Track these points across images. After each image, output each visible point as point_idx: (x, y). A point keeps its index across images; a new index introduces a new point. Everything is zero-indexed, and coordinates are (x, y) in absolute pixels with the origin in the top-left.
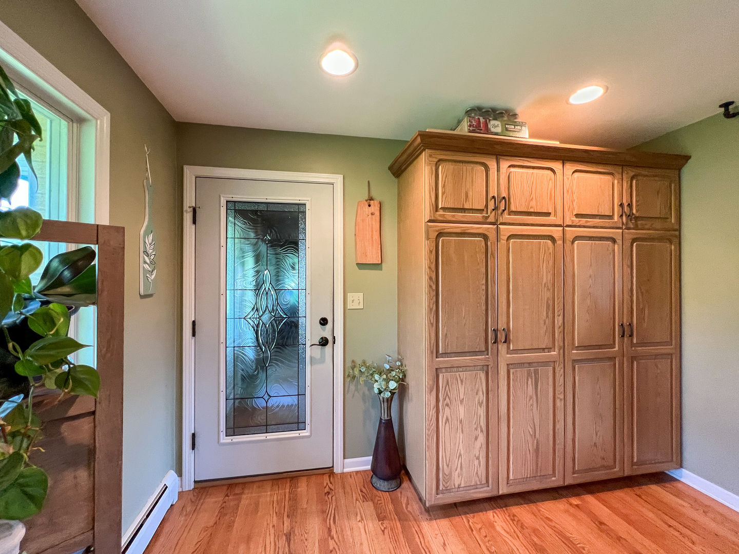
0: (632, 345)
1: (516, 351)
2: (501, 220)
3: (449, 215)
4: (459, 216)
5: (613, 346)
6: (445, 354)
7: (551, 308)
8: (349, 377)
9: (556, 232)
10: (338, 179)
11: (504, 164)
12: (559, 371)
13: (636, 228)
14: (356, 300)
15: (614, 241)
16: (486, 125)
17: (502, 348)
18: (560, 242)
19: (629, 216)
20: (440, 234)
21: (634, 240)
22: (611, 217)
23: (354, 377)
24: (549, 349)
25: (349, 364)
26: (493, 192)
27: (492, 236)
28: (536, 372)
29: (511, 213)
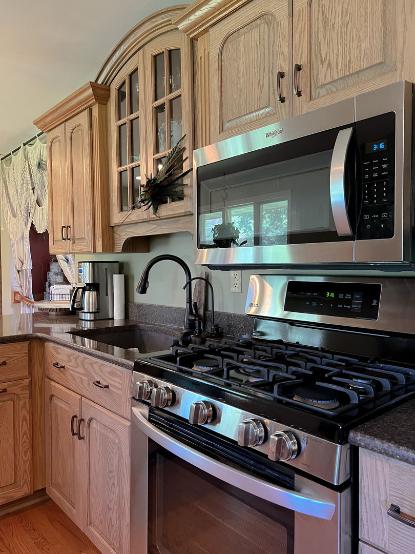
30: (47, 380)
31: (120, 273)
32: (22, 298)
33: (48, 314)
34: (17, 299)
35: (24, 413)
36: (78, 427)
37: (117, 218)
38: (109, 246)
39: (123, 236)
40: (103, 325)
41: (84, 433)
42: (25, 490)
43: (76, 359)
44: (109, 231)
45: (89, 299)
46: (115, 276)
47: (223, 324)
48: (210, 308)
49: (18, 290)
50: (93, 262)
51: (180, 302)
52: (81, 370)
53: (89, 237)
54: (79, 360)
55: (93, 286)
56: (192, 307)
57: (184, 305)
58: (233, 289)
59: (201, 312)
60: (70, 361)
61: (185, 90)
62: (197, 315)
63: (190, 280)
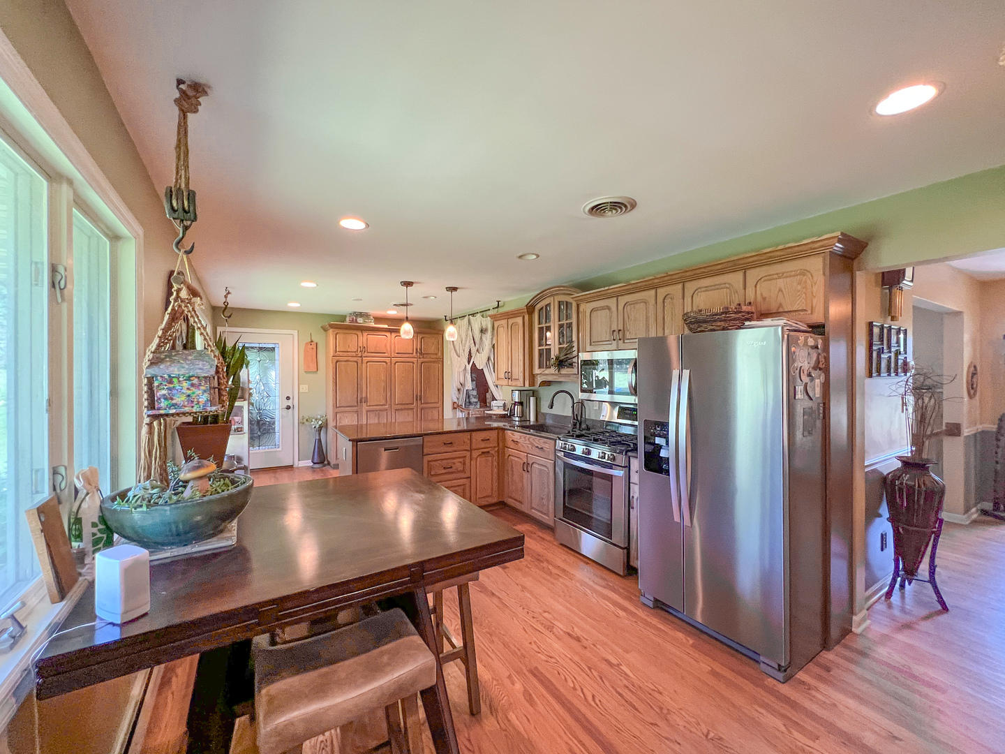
0: (422, 404)
1: (370, 406)
2: (364, 355)
3: (341, 354)
4: (345, 354)
5: (413, 404)
6: (339, 407)
7: (385, 389)
8: (301, 423)
9: (388, 360)
10: (295, 333)
11: (365, 334)
12: (389, 413)
13: (423, 358)
14: (304, 388)
15: (413, 363)
16: (356, 320)
17: (364, 405)
18: (389, 364)
19: (421, 353)
20: (337, 361)
21: (422, 363)
22: (412, 354)
23: (303, 423)
24: (385, 405)
25: (301, 417)
26: (360, 344)
27: (360, 362)
28: (379, 414)
29: (368, 353)
30: (506, 449)
31: (533, 396)
32: (458, 406)
33: (491, 417)
34: (455, 406)
35: (495, 463)
36: (527, 467)
37: (537, 371)
38: (532, 383)
39: (539, 380)
40: (524, 424)
41: (529, 469)
42: (495, 500)
43: (525, 438)
44: (533, 377)
45: (518, 409)
46: (531, 398)
47: (590, 424)
48: (584, 416)
49: (456, 400)
50: (520, 391)
51: (568, 412)
52: (527, 442)
53: (521, 379)
54: (527, 438)
55: (521, 403)
56: (575, 417)
57: (570, 414)
58: (595, 408)
59: (579, 418)
60: (521, 438)
61: (574, 320)
62: (577, 420)
63: (574, 403)
